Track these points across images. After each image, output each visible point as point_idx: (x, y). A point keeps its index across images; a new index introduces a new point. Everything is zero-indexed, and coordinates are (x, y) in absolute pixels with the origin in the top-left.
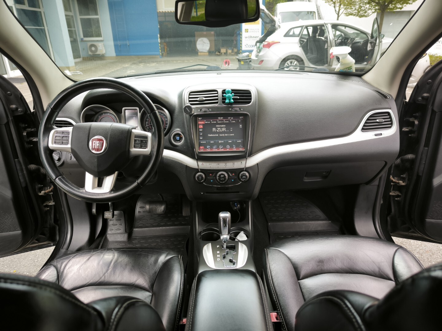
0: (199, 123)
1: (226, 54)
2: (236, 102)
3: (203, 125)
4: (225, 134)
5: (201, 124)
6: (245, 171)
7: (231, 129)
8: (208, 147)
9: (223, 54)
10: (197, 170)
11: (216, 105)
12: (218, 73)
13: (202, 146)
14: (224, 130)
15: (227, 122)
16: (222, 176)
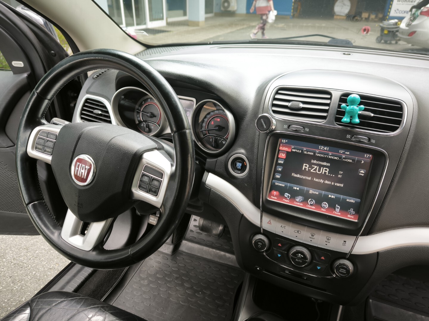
0: (281, 148)
1: (367, 19)
2: (365, 122)
3: (288, 153)
4: (324, 180)
5: (283, 151)
6: (348, 259)
7: (340, 174)
8: (286, 195)
9: (364, 19)
10: (257, 230)
11: (320, 122)
12: (346, 53)
13: (276, 190)
14: (325, 173)
15: (335, 158)
16: (300, 255)
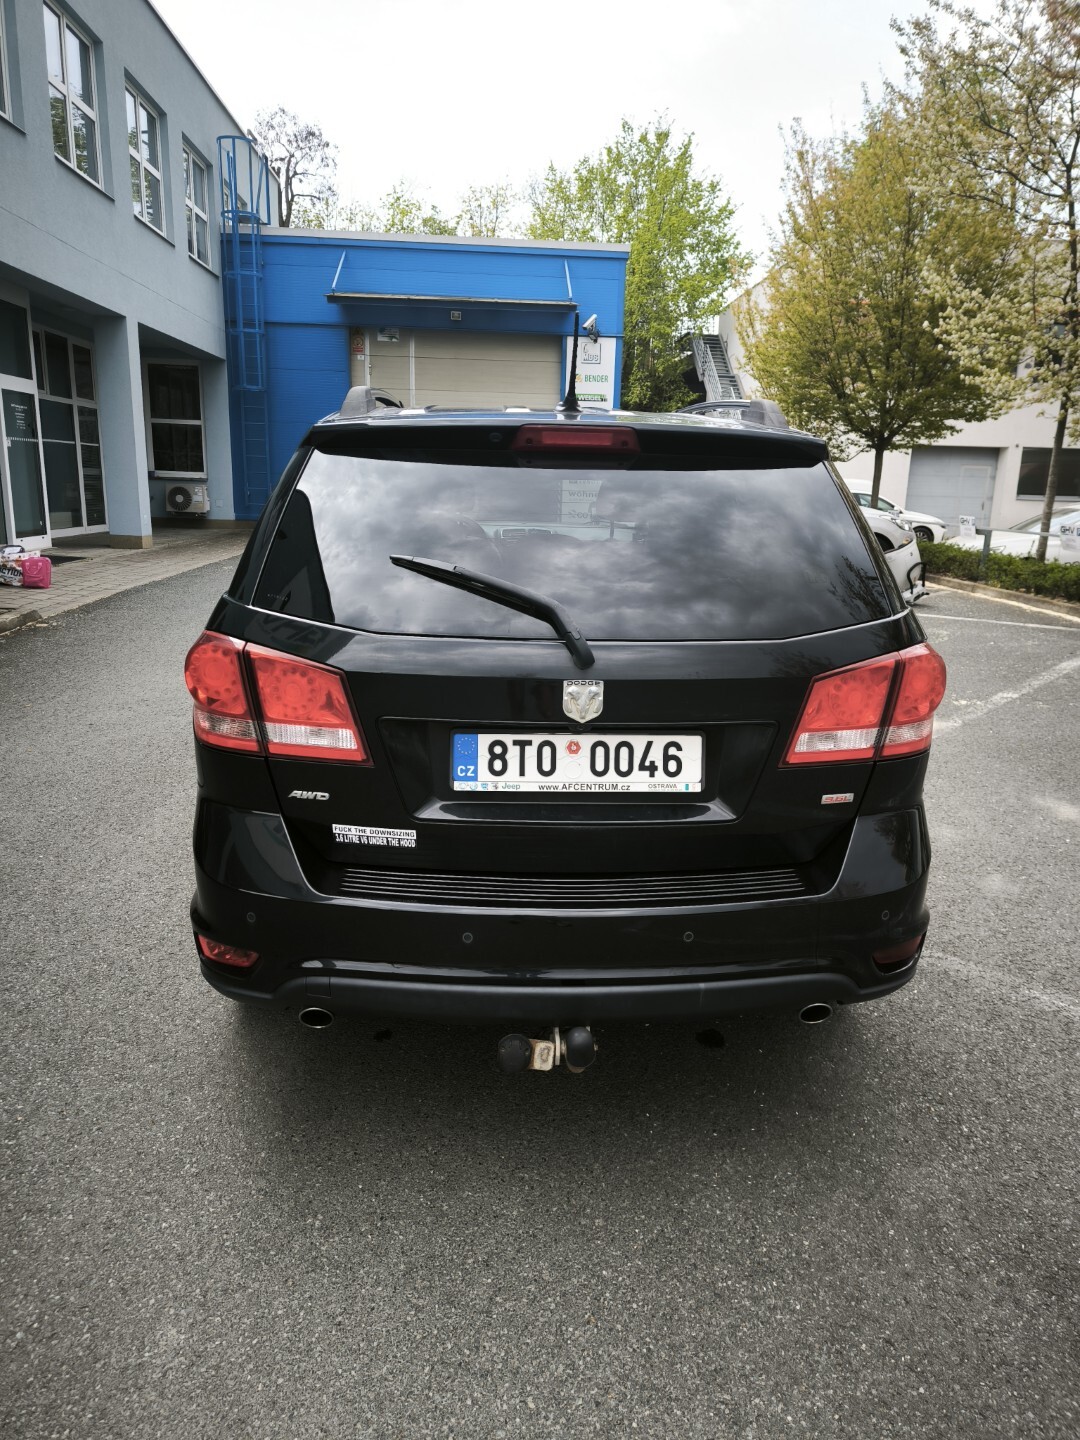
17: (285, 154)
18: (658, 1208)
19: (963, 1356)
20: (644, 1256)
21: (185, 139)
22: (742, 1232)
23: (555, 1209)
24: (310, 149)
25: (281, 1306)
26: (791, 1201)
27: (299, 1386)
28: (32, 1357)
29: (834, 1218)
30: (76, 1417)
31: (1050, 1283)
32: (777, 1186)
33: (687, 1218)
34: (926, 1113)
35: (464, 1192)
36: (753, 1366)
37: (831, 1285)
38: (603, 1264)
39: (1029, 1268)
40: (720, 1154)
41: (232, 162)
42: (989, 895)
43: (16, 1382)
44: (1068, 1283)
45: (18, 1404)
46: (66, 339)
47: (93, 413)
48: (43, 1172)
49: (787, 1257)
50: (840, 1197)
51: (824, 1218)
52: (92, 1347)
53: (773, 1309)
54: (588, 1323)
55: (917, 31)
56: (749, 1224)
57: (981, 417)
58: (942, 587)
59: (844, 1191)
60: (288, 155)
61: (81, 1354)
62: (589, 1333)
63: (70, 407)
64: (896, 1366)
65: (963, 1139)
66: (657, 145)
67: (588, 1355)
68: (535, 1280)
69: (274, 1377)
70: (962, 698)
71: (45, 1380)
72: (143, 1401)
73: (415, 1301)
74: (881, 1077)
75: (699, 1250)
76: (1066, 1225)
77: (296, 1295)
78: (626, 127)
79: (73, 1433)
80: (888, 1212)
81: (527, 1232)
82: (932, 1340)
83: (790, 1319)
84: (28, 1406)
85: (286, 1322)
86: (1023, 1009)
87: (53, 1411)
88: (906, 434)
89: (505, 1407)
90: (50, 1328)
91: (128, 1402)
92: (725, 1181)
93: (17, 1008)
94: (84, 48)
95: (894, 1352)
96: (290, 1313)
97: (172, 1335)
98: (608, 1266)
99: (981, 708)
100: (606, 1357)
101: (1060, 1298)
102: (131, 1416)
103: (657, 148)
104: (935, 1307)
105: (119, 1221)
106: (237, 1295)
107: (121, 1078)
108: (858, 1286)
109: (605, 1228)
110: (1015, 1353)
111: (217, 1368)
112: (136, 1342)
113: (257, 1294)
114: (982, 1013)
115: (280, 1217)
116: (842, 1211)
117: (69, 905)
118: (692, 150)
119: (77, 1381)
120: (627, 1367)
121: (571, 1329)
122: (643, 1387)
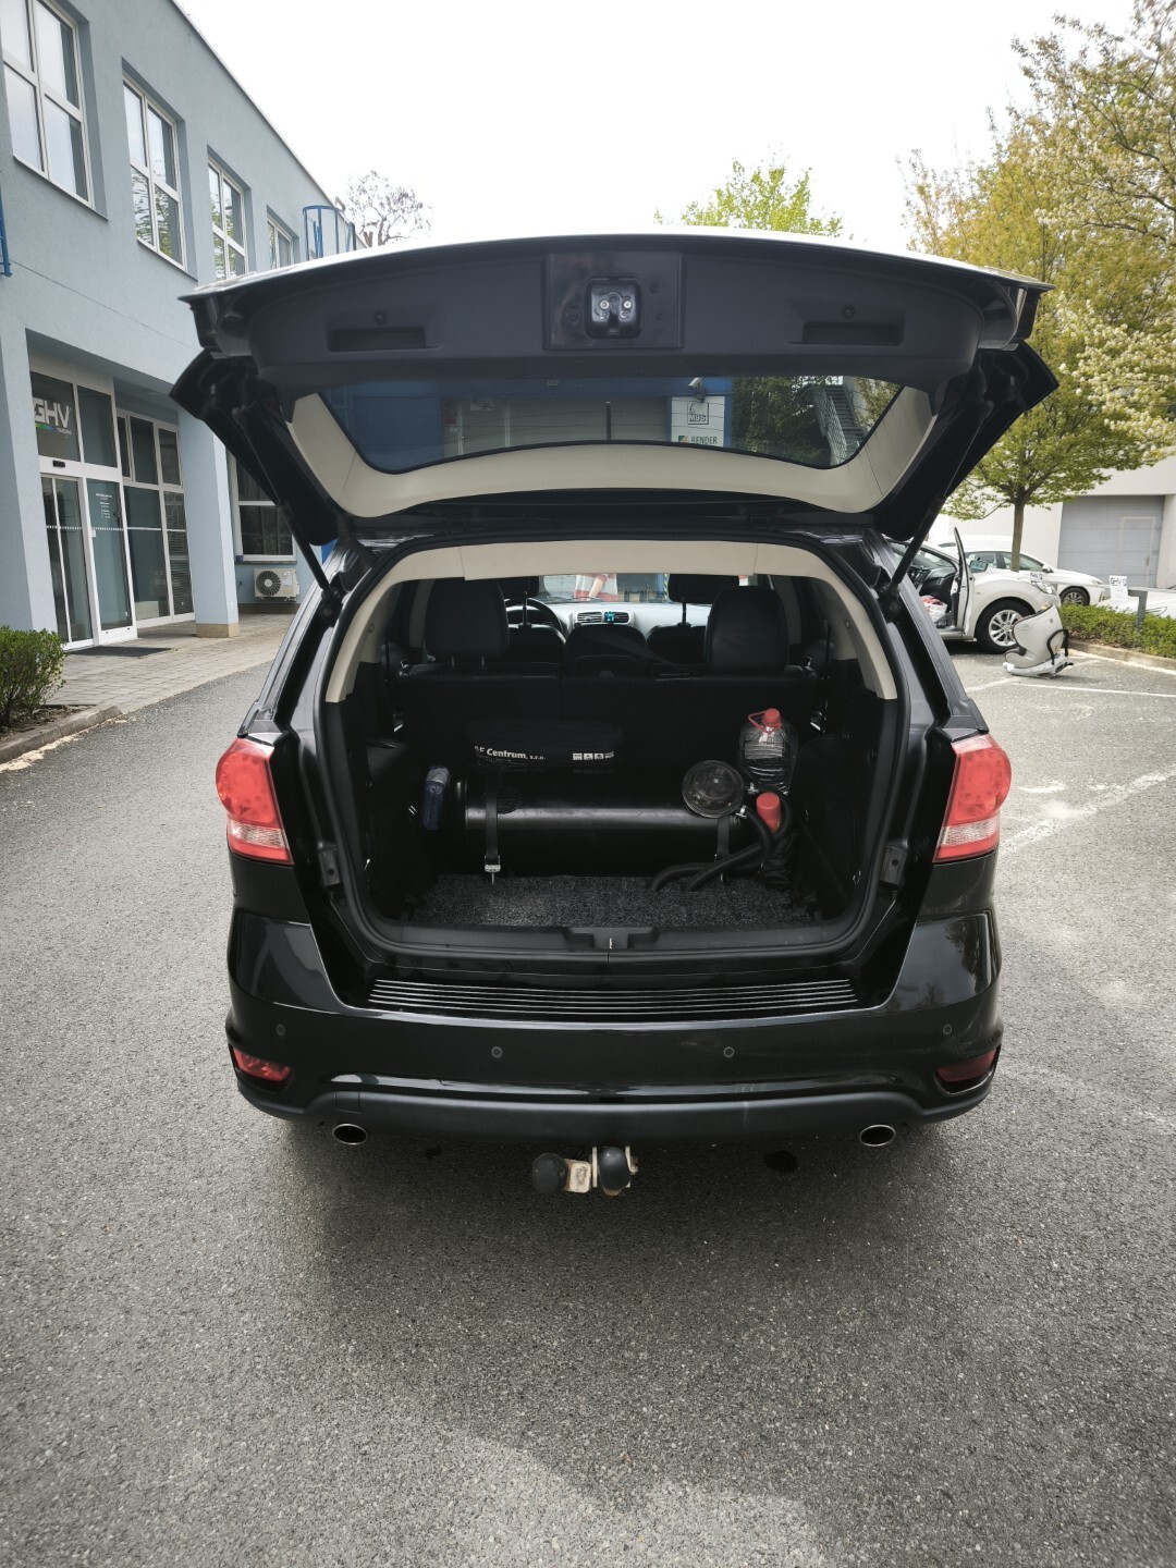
17: (377, 218)
18: (708, 1342)
19: (1028, 1513)
20: (689, 1392)
21: (270, 211)
22: (797, 1371)
23: (597, 1341)
24: (403, 211)
25: (307, 1433)
26: (853, 1339)
27: (319, 1515)
28: (59, 1475)
29: (898, 1359)
30: (97, 1538)
31: (1134, 1437)
32: (840, 1322)
33: (738, 1354)
34: (1012, 1247)
35: (504, 1319)
36: (796, 1515)
37: (888, 1431)
38: (644, 1401)
39: (1113, 1419)
40: (780, 1287)
41: (319, 231)
42: (1106, 1004)
43: (42, 1500)
44: (1156, 1438)
45: (42, 1522)
46: (151, 424)
47: (180, 497)
48: (82, 1288)
49: (844, 1399)
50: (907, 1335)
51: (887, 1357)
52: (118, 1467)
53: (822, 1454)
54: (623, 1461)
55: (1042, 51)
56: (805, 1363)
57: (1135, 464)
58: (1090, 655)
59: (913, 1330)
60: (381, 219)
61: (106, 1474)
62: (623, 1473)
63: (157, 492)
64: (952, 1521)
65: (1051, 1277)
66: (771, 184)
67: (620, 1496)
68: (571, 1415)
69: (295, 1505)
70: (1100, 782)
71: (70, 1499)
72: (163, 1524)
73: (444, 1432)
74: (965, 1206)
75: (748, 1388)
76: (1159, 1373)
77: (324, 1422)
78: (738, 167)
79: (93, 1553)
80: (959, 1353)
81: (567, 1364)
82: (995, 1493)
83: (840, 1465)
84: (52, 1524)
85: (311, 1449)
86: (1135, 1133)
87: (75, 1530)
88: (1051, 487)
89: (528, 1546)
90: (78, 1446)
91: (149, 1524)
92: (783, 1315)
93: (69, 1119)
94: (166, 128)
95: (951, 1506)
96: (317, 1441)
97: (197, 1459)
98: (649, 1402)
99: (1121, 792)
100: (638, 1497)
101: (1145, 1453)
102: (151, 1539)
103: (771, 187)
104: (1002, 1459)
105: (154, 1341)
106: (264, 1420)
107: (167, 1194)
108: (917, 1434)
109: (649, 1362)
110: (1087, 1512)
111: (239, 1494)
112: (161, 1464)
113: (284, 1420)
114: (1086, 1136)
115: (314, 1340)
116: (908, 1350)
117: (128, 1014)
118: (810, 186)
119: (100, 1501)
120: (659, 1510)
121: (604, 1468)
122: (676, 1532)
